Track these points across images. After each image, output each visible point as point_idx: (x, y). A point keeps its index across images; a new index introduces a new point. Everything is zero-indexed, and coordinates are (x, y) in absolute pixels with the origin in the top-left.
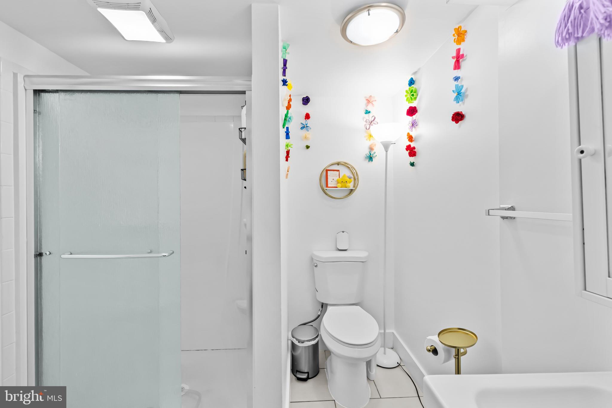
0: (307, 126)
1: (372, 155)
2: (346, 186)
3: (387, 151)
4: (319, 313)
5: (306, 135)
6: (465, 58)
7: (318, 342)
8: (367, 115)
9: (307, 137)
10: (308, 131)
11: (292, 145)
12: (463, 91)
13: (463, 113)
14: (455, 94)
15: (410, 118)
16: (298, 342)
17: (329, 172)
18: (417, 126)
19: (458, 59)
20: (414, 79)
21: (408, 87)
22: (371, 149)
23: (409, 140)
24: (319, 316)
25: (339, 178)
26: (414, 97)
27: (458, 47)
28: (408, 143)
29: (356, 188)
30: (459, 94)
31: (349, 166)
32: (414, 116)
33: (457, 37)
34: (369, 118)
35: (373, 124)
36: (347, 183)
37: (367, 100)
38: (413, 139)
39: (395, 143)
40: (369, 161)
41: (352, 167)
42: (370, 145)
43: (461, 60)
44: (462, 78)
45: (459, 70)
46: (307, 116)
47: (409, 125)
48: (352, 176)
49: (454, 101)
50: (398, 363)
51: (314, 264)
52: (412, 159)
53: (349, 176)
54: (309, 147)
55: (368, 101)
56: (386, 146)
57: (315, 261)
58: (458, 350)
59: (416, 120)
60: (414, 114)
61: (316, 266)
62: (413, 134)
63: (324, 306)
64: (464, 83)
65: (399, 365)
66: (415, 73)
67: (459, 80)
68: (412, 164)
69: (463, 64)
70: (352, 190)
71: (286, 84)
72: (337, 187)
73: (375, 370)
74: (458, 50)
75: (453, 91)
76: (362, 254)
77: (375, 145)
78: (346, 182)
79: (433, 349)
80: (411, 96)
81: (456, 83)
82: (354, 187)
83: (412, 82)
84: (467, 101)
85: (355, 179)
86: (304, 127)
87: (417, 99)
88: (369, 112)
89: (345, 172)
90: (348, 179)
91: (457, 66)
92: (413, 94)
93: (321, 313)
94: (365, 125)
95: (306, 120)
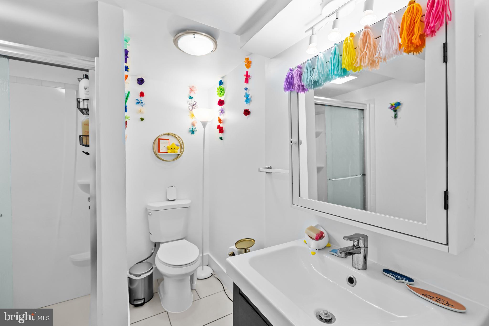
0: (142, 102)
1: (194, 129)
2: (174, 152)
3: (204, 128)
4: (153, 251)
5: (140, 109)
6: (250, 78)
7: (152, 273)
8: (191, 99)
9: (141, 111)
10: (143, 106)
11: (129, 117)
12: (249, 97)
13: (250, 111)
14: (246, 98)
15: (219, 107)
16: (135, 276)
17: (160, 140)
18: (224, 113)
19: (247, 78)
20: (222, 81)
21: (218, 86)
22: (193, 125)
23: (219, 122)
24: (153, 253)
25: (169, 145)
26: (223, 93)
27: (247, 70)
28: (219, 124)
29: (182, 153)
30: (247, 98)
31: (177, 137)
32: (222, 106)
33: (246, 64)
34: (192, 102)
35: (195, 107)
36: (175, 150)
37: (190, 88)
38: (222, 121)
39: (210, 123)
40: (191, 134)
41: (179, 138)
42: (193, 122)
43: (248, 78)
44: (249, 89)
45: (248, 84)
46: (142, 94)
47: (219, 111)
48: (179, 144)
49: (245, 102)
50: (211, 274)
51: (148, 213)
52: (221, 135)
53: (177, 144)
54: (144, 119)
55: (191, 90)
56: (204, 124)
57: (149, 211)
58: (246, 250)
59: (223, 109)
60: (223, 105)
61: (150, 215)
62: (222, 118)
63: (157, 245)
64: (250, 92)
65: (212, 275)
66: (223, 77)
67: (248, 90)
68: (221, 138)
69: (250, 81)
70: (179, 155)
71: (128, 70)
72: (167, 152)
73: (196, 282)
74: (247, 72)
75: (244, 96)
76: (187, 202)
77: (196, 122)
78: (175, 148)
79: (232, 254)
80: (221, 92)
81: (246, 91)
82: (180, 152)
83: (221, 83)
84: (251, 103)
85: (181, 147)
86: (139, 103)
87: (225, 95)
88: (192, 98)
89: (173, 141)
90: (176, 147)
91: (247, 81)
92: (222, 91)
93: (154, 251)
94: (189, 107)
95: (141, 97)
